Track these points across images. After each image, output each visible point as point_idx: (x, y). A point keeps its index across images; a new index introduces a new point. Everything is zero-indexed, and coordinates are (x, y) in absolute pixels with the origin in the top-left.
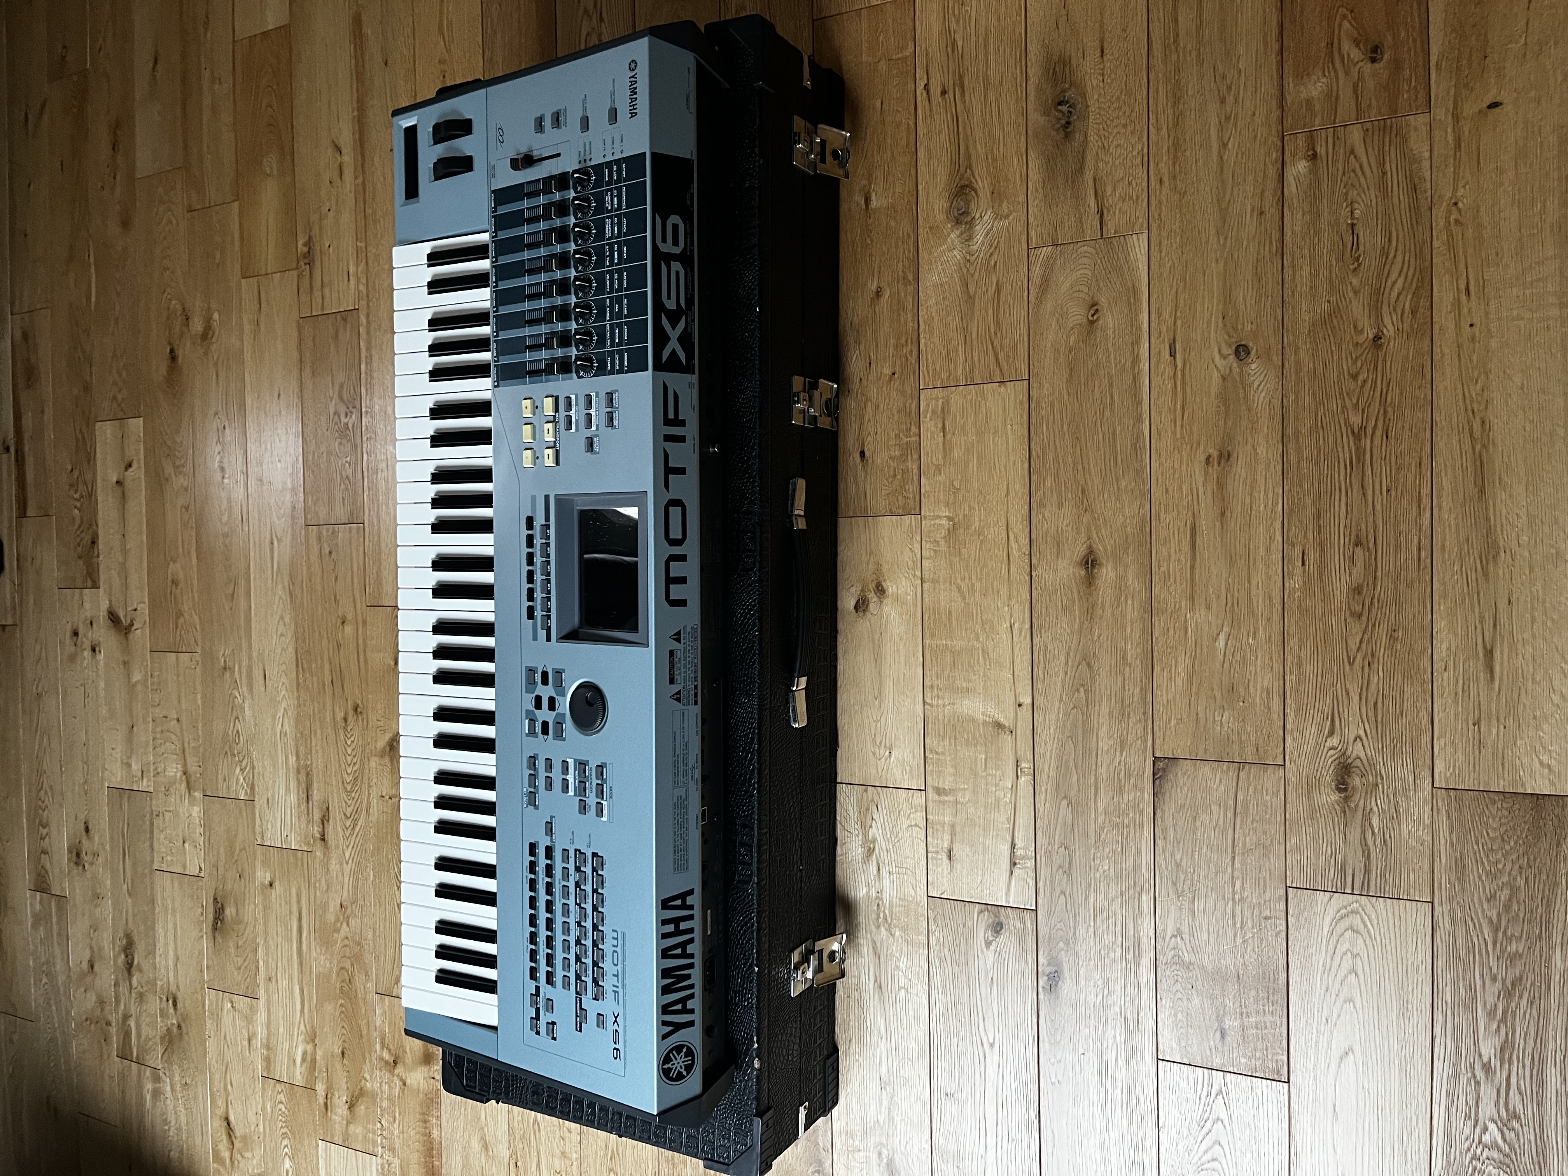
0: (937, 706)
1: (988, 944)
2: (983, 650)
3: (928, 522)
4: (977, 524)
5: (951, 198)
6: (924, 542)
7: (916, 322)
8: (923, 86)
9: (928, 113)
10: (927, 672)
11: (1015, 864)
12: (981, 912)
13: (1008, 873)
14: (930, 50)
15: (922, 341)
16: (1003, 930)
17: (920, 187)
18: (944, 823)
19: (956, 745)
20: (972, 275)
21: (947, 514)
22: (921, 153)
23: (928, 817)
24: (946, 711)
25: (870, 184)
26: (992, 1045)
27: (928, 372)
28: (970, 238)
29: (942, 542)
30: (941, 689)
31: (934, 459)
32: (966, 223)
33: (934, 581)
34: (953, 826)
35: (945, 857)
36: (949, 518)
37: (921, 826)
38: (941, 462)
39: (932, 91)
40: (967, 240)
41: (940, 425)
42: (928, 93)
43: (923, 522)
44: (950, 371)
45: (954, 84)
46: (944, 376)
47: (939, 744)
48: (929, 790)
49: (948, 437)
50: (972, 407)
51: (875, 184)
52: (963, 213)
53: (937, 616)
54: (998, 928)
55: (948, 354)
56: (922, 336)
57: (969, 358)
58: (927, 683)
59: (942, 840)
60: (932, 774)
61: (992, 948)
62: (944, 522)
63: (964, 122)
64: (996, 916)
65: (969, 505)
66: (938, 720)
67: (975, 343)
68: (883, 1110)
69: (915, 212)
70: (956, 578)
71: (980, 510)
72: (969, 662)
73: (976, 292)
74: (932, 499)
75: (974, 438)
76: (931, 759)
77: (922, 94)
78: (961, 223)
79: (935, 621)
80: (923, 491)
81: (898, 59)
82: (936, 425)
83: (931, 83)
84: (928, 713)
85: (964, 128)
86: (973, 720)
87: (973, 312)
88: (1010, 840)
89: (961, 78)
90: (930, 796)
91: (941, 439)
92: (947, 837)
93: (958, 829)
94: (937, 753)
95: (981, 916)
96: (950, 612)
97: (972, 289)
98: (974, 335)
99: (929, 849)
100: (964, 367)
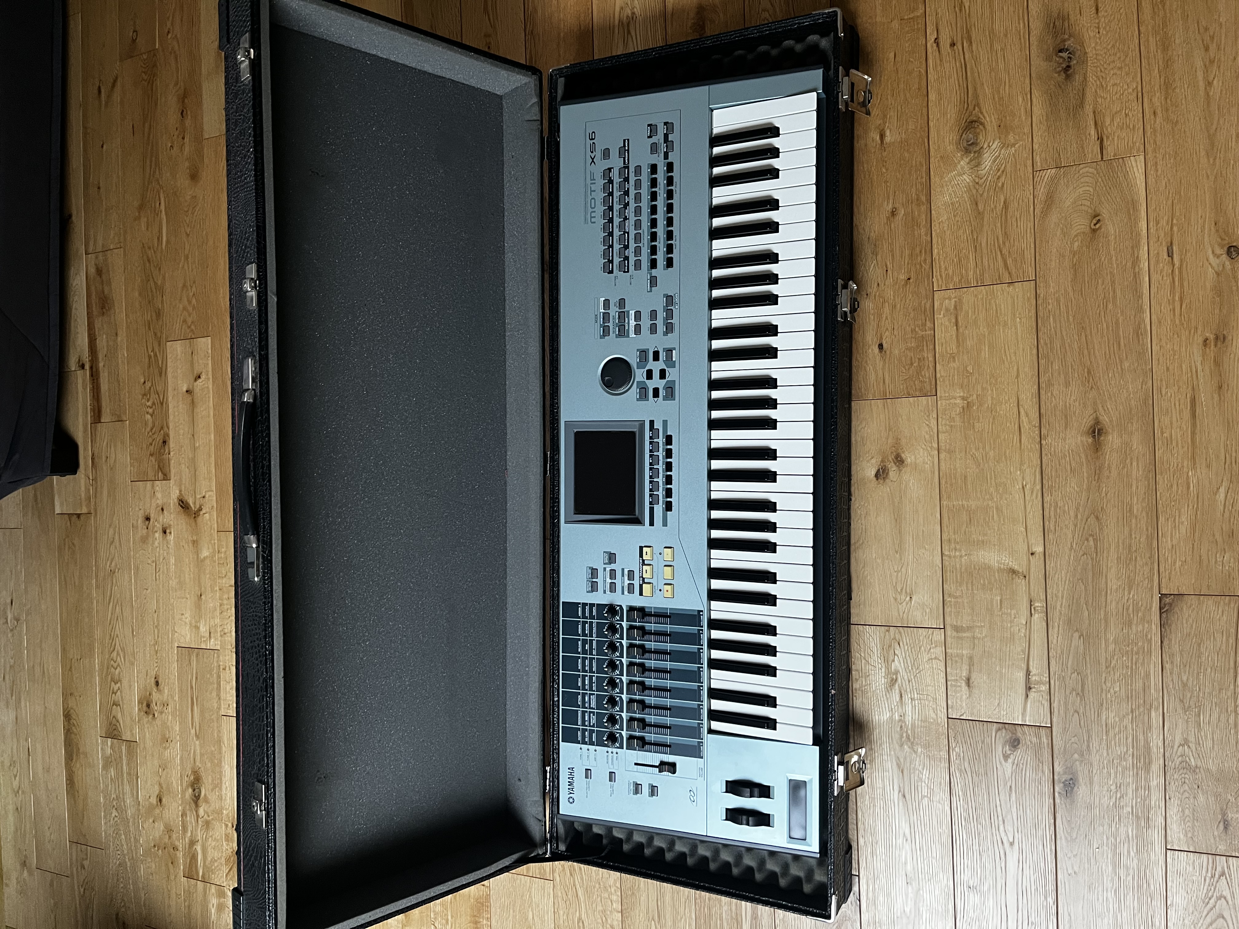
0: (954, 557)
1: (1006, 757)
2: (997, 508)
3: (944, 402)
4: (990, 402)
5: (961, 131)
6: (940, 419)
7: (929, 235)
8: (933, 40)
9: (938, 62)
10: (945, 528)
11: (1030, 688)
12: (999, 730)
13: (1024, 696)
14: (939, 10)
15: (935, 252)
16: (1020, 745)
17: (931, 124)
18: (963, 655)
19: (972, 590)
20: (981, 195)
21: (962, 394)
22: (932, 96)
23: (947, 651)
24: (963, 560)
25: (885, 123)
26: (1012, 844)
27: (941, 276)
28: (978, 165)
29: (957, 419)
30: (958, 543)
31: (948, 349)
32: (975, 152)
33: (950, 452)
34: (971, 658)
35: (964, 684)
36: (963, 398)
37: (941, 658)
38: (955, 351)
39: (941, 44)
40: (976, 166)
41: (954, 320)
42: (938, 45)
43: (939, 403)
44: (962, 276)
45: (962, 38)
46: (956, 279)
47: (957, 589)
48: (948, 628)
49: (961, 330)
50: (983, 304)
51: (890, 123)
52: (972, 144)
53: (954, 481)
54: (1015, 743)
55: (960, 260)
56: (935, 246)
57: (979, 263)
58: (945, 537)
59: (961, 670)
60: (951, 615)
61: (1010, 761)
62: (958, 401)
63: (972, 69)
64: (1013, 733)
65: (982, 387)
66: (956, 569)
67: (985, 251)
68: (909, 902)
69: (926, 144)
70: (970, 449)
71: (992, 390)
72: (985, 519)
73: (984, 209)
74: (947, 382)
75: (985, 330)
76: (950, 602)
77: (932, 47)
78: (970, 152)
79: (951, 485)
80: (938, 375)
81: (910, 19)
82: (950, 321)
83: (940, 37)
84: (946, 563)
85: (972, 73)
86: (989, 567)
87: (982, 226)
88: (1025, 668)
89: (968, 32)
90: (949, 633)
91: (954, 333)
92: (965, 667)
93: (976, 660)
94: (956, 597)
95: (999, 733)
96: (965, 477)
97: (981, 207)
98: (984, 244)
99: (949, 678)
100: (975, 272)
